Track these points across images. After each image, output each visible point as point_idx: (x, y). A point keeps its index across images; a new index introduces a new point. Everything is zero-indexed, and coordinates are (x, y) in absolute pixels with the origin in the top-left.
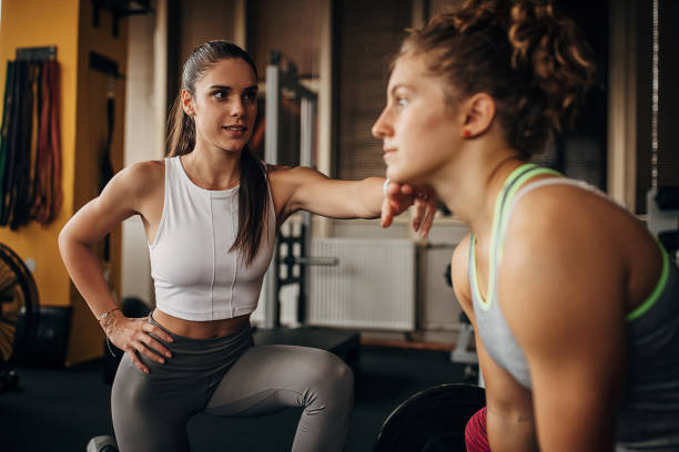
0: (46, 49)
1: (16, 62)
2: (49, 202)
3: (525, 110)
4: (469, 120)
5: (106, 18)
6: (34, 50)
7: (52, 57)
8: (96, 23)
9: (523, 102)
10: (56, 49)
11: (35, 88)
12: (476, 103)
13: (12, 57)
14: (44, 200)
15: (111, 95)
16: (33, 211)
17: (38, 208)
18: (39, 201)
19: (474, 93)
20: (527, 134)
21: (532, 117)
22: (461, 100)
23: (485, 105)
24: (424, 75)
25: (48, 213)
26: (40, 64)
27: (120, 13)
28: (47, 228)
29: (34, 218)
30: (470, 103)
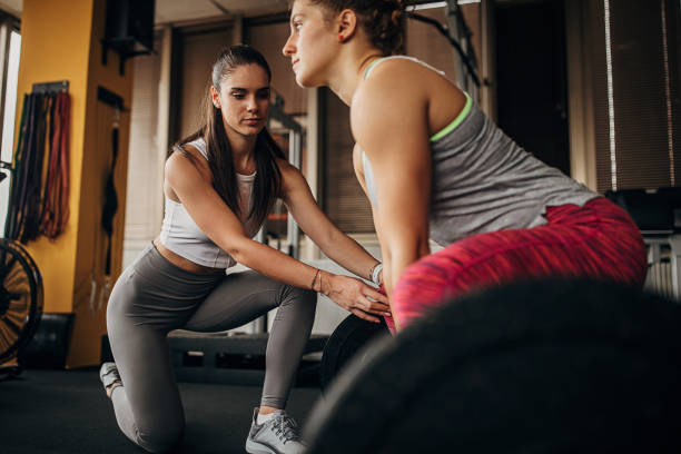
0: (59, 84)
1: (32, 95)
2: (57, 217)
3: (378, 19)
4: (342, 29)
5: (114, 58)
6: (48, 85)
7: (64, 90)
8: (104, 61)
9: (376, 12)
10: (68, 83)
11: (48, 117)
12: (344, 17)
13: (29, 91)
14: (52, 217)
15: (116, 125)
16: (41, 227)
17: (47, 223)
18: (47, 217)
19: (341, 10)
20: (383, 35)
21: (385, 23)
22: (334, 17)
23: (351, 17)
24: (309, 5)
25: (55, 227)
26: (54, 96)
27: (126, 54)
28: (54, 243)
29: (42, 233)
30: (340, 18)
